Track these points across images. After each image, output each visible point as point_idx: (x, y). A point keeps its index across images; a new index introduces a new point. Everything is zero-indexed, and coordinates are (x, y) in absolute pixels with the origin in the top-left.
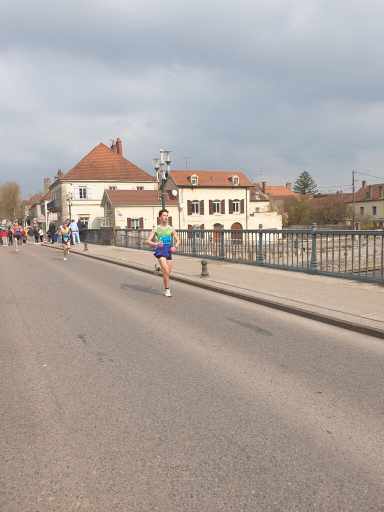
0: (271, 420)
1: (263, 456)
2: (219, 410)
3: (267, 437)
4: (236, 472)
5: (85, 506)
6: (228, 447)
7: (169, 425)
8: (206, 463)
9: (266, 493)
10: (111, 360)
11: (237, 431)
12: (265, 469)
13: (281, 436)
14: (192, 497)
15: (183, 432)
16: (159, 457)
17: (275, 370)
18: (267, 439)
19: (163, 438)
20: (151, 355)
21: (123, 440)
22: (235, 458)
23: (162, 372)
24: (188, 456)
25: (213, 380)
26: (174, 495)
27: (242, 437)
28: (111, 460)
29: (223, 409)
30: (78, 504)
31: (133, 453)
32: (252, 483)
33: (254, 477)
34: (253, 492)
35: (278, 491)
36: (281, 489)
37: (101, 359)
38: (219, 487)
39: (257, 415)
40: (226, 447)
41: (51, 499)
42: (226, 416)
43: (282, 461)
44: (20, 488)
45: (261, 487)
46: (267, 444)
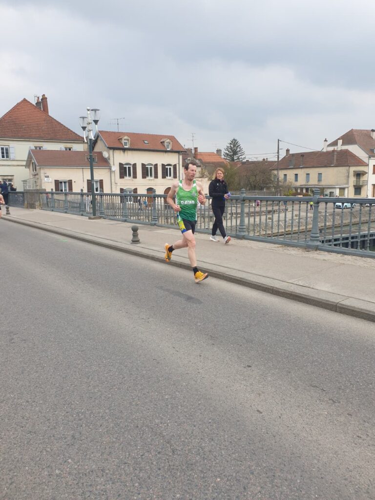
0: (200, 402)
1: (190, 447)
2: (144, 394)
3: (195, 424)
4: (159, 472)
6: (152, 440)
7: (85, 417)
8: (125, 463)
9: (193, 495)
10: (24, 340)
11: (162, 419)
12: (192, 464)
13: (210, 421)
15: (101, 426)
16: (70, 461)
17: (204, 342)
18: (195, 426)
19: (77, 435)
20: (71, 332)
21: (27, 443)
22: (159, 453)
23: (82, 351)
24: (105, 456)
25: (138, 359)
27: (168, 426)
28: (10, 471)
29: (148, 393)
31: (38, 459)
32: (176, 484)
33: (180, 476)
35: (207, 492)
36: (210, 488)
37: (13, 339)
38: (139, 494)
39: (184, 397)
40: (149, 440)
42: (151, 402)
43: (210, 452)
45: (186, 488)
46: (194, 432)
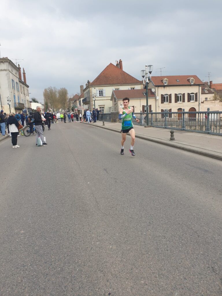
0: (212, 219)
1: (207, 236)
2: (182, 211)
3: (210, 227)
4: (191, 242)
5: (114, 248)
6: (187, 230)
7: (154, 216)
8: (175, 236)
9: (209, 254)
10: (122, 182)
11: (192, 223)
12: (208, 243)
13: (218, 228)
14: (167, 251)
15: (162, 221)
16: (149, 231)
17: (215, 193)
18: (210, 228)
19: (151, 222)
20: (143, 181)
21: (130, 221)
22: (191, 235)
23: (149, 190)
24: (165, 232)
25: (178, 196)
26: (158, 249)
27: (195, 226)
28: (125, 230)
29: (184, 211)
30: (111, 247)
31: (136, 228)
32: (200, 248)
33: (202, 246)
34: (201, 253)
35: (216, 254)
36: (218, 253)
37: (116, 181)
38: (182, 248)
39: (204, 216)
40: (186, 230)
41: (98, 243)
42: (186, 215)
43: (218, 240)
44: (83, 237)
45: (206, 251)
46: (210, 231)
